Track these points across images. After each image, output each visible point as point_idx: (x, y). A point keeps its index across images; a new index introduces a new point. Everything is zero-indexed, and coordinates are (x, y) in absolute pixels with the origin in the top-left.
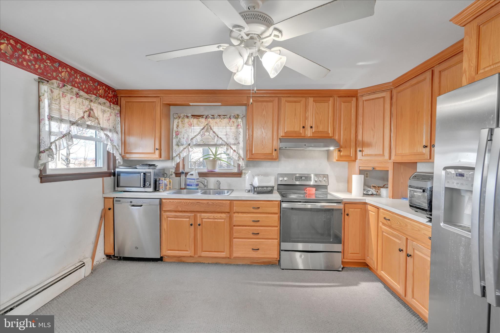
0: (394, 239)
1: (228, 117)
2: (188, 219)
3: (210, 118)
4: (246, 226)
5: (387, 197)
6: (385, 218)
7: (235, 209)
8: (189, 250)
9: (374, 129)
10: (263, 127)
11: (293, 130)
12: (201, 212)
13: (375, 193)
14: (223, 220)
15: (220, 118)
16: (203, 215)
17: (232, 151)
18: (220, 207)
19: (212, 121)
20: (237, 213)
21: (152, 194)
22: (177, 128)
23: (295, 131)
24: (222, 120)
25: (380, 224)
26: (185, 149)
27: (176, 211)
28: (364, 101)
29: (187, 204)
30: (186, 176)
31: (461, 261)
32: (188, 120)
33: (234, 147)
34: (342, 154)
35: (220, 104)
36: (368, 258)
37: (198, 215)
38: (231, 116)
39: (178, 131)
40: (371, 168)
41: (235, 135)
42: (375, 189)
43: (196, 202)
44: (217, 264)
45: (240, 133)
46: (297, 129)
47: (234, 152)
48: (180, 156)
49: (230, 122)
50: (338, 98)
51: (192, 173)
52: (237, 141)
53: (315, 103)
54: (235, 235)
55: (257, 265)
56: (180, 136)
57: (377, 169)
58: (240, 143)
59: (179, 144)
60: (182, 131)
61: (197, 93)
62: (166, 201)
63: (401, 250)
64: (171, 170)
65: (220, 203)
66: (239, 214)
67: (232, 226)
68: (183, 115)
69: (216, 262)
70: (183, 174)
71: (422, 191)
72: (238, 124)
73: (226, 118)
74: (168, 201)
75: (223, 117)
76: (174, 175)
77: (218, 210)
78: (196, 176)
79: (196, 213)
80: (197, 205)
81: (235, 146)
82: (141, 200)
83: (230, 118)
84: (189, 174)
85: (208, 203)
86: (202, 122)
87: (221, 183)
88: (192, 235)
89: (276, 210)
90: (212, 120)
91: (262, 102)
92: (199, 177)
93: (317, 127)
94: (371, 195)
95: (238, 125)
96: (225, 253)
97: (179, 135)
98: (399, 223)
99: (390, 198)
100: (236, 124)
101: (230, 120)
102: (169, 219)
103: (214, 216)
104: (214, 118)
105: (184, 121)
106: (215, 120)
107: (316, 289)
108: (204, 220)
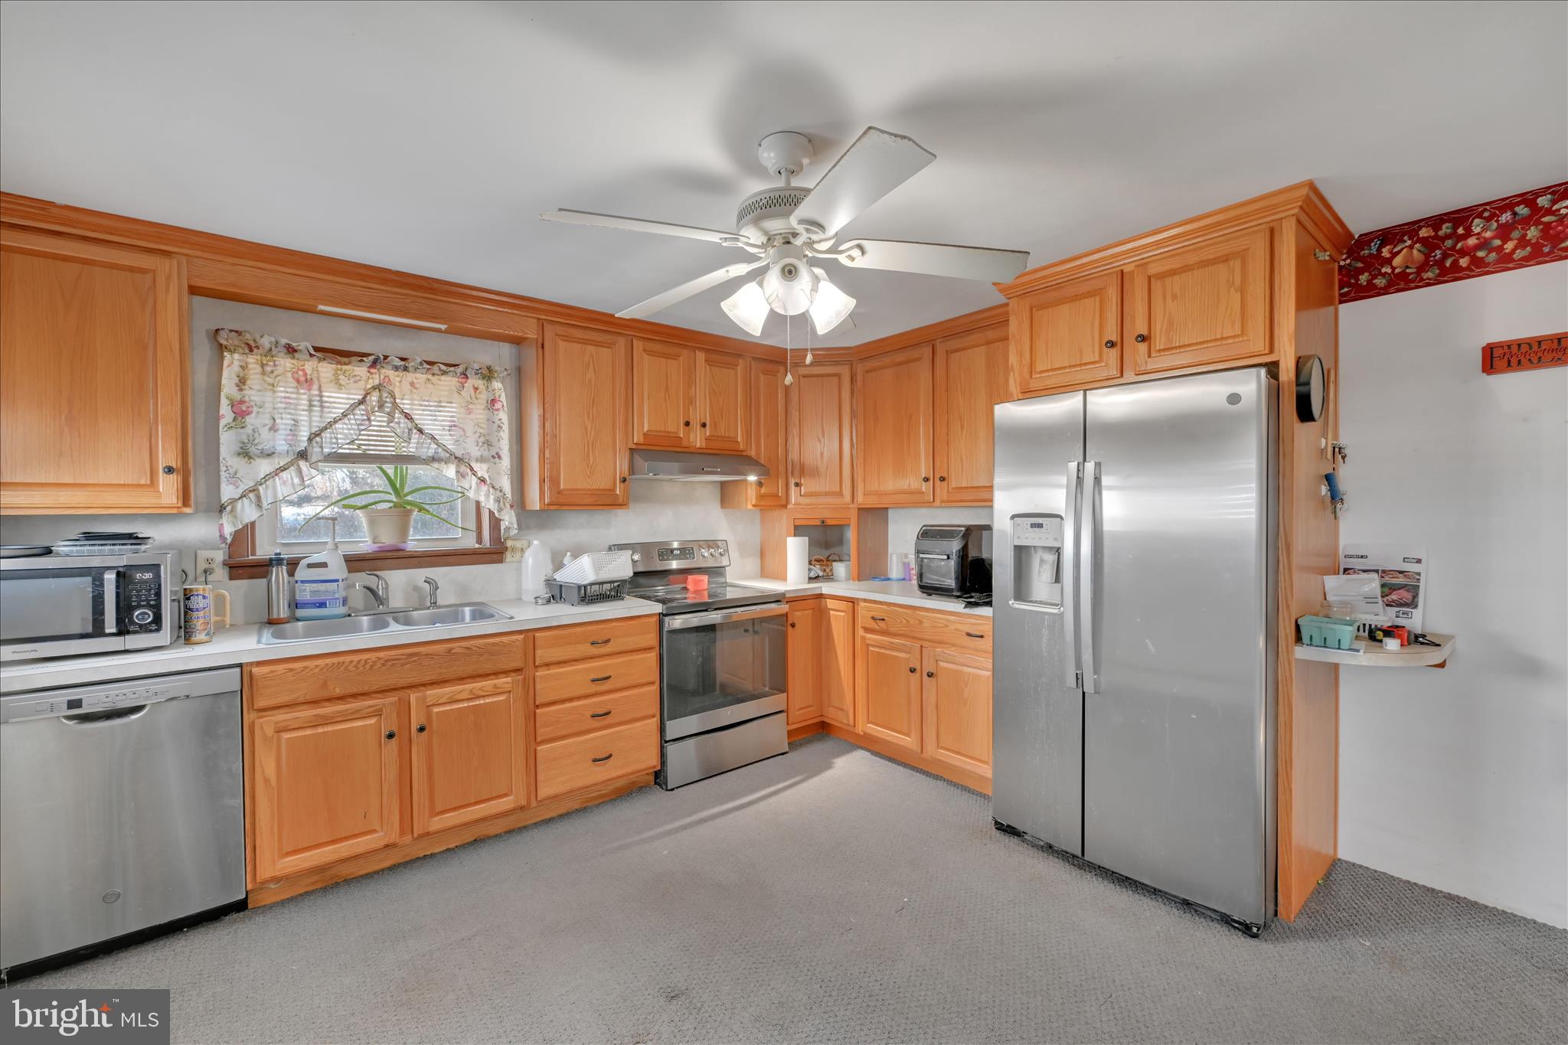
0: (895, 654)
1: (460, 370)
2: (373, 721)
3: (391, 367)
4: (571, 700)
5: (848, 579)
6: (873, 618)
7: (543, 655)
8: (378, 829)
9: (822, 439)
10: (588, 414)
11: (663, 429)
12: (424, 685)
13: (821, 574)
14: (502, 698)
15: (429, 372)
16: (432, 693)
17: (474, 480)
18: (494, 657)
19: (398, 376)
20: (546, 668)
21: (180, 655)
22: (241, 390)
23: (668, 432)
24: (437, 377)
25: (860, 632)
26: (286, 469)
27: (314, 702)
28: (801, 378)
29: (368, 666)
30: (291, 574)
31: (1044, 650)
32: (295, 361)
33: (481, 469)
34: (763, 490)
35: (443, 327)
36: (830, 709)
37: (413, 697)
38: (470, 370)
39: (247, 399)
40: (818, 520)
41: (481, 431)
42: (821, 565)
43: (402, 655)
44: (477, 842)
45: (502, 425)
46: (671, 428)
47: (483, 483)
48: (259, 498)
49: (464, 387)
50: (752, 362)
51: (316, 558)
52: (489, 450)
53: (708, 367)
54: (542, 732)
55: (603, 802)
56: (256, 418)
57: (830, 522)
58: (503, 456)
59: (253, 450)
60: (264, 402)
61: (363, 278)
62: (272, 672)
63: (913, 670)
64: (203, 554)
65: (494, 644)
66: (551, 667)
67: (532, 708)
68: (271, 343)
69: (473, 839)
70: (281, 564)
71: (946, 557)
72: (493, 398)
73: (450, 373)
74: (280, 668)
75: (443, 367)
76: (221, 574)
77: (489, 667)
78: (337, 569)
79: (402, 694)
80: (408, 666)
81: (485, 466)
82: (134, 686)
83: (465, 375)
84: (304, 563)
85: (449, 651)
86: (358, 378)
87: (439, 585)
88: (391, 772)
89: (652, 639)
90: (396, 373)
91: (583, 343)
92: (349, 572)
93: (715, 425)
94: (816, 578)
95: (493, 401)
96: (511, 798)
97: (253, 415)
98: (904, 621)
99: (854, 580)
100: (484, 396)
101: (464, 380)
102: (286, 736)
103: (474, 688)
104: (406, 369)
105: (271, 363)
106: (410, 376)
107: (771, 800)
108: (436, 710)
